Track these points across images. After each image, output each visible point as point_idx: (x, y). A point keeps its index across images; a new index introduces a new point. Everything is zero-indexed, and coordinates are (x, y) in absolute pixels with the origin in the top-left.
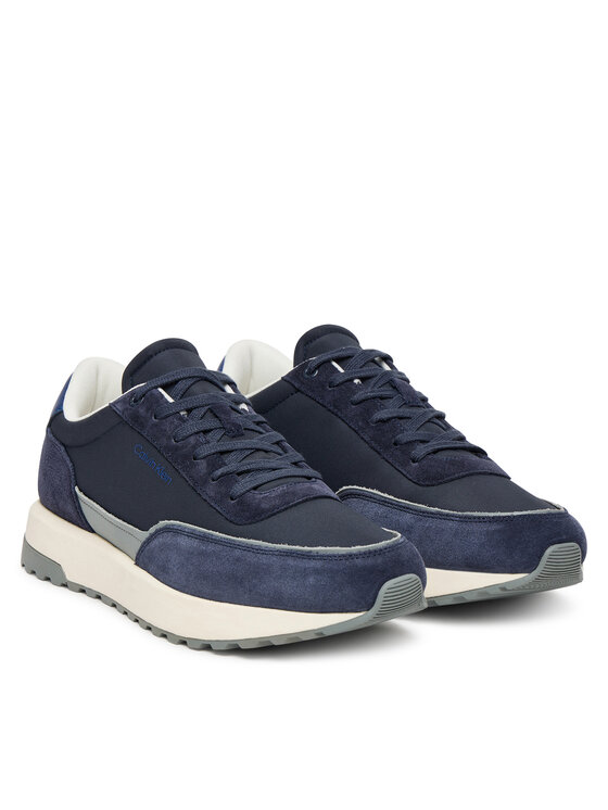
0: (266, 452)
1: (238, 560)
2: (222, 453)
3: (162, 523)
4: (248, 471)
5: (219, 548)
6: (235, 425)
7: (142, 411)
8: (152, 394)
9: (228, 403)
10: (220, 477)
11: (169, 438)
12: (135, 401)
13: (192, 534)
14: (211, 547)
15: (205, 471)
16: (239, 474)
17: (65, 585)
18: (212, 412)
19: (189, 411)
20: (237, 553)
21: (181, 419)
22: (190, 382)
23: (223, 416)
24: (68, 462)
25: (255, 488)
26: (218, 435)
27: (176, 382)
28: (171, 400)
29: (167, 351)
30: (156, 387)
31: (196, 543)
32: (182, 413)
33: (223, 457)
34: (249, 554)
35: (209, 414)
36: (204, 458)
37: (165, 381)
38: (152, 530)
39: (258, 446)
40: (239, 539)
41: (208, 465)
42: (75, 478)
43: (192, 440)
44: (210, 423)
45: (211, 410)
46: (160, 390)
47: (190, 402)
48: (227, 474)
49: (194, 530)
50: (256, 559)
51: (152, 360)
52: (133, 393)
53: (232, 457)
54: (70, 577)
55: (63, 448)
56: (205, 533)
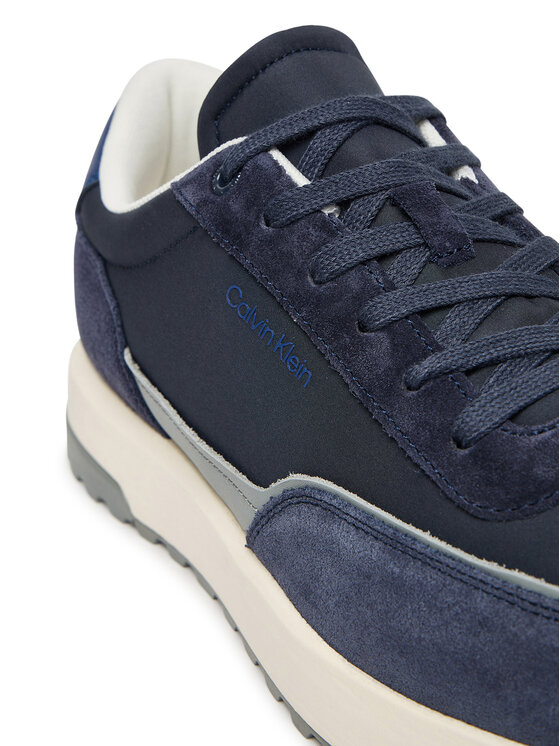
0: (529, 297)
1: (484, 623)
2: (425, 313)
3: (297, 479)
4: (493, 363)
5: (432, 578)
6: (451, 235)
7: (236, 206)
8: (257, 167)
9: (431, 177)
10: (425, 381)
11: (300, 274)
12: (223, 182)
13: (365, 526)
14: (412, 572)
15: (386, 362)
16: (469, 373)
17: (127, 522)
18: (395, 204)
19: (343, 205)
20: (482, 602)
21: (326, 225)
22: (343, 132)
23: (421, 217)
24: (108, 298)
25: (513, 417)
26: (414, 262)
27: (310, 134)
28: (301, 180)
29: (287, 61)
30: (266, 150)
31: (374, 551)
32: (327, 212)
33: (428, 322)
34: (514, 613)
35: (390, 212)
36: (382, 329)
37: (285, 134)
38: (277, 487)
39: (510, 288)
40: (484, 563)
41: (394, 346)
42: (124, 332)
43: (353, 281)
44: (394, 233)
45: (393, 201)
46: (277, 155)
47: (345, 181)
48: (444, 373)
49: (371, 516)
50: (531, 632)
51: (255, 83)
52: (217, 162)
53: (450, 321)
54: (138, 512)
55: (98, 264)
56: (396, 529)
